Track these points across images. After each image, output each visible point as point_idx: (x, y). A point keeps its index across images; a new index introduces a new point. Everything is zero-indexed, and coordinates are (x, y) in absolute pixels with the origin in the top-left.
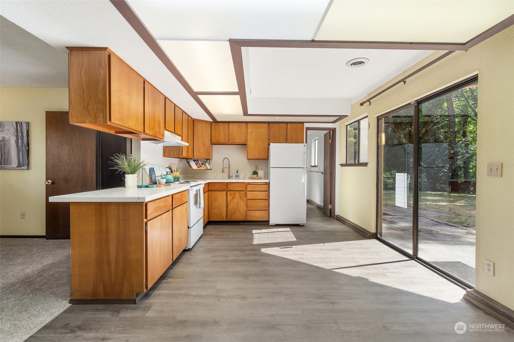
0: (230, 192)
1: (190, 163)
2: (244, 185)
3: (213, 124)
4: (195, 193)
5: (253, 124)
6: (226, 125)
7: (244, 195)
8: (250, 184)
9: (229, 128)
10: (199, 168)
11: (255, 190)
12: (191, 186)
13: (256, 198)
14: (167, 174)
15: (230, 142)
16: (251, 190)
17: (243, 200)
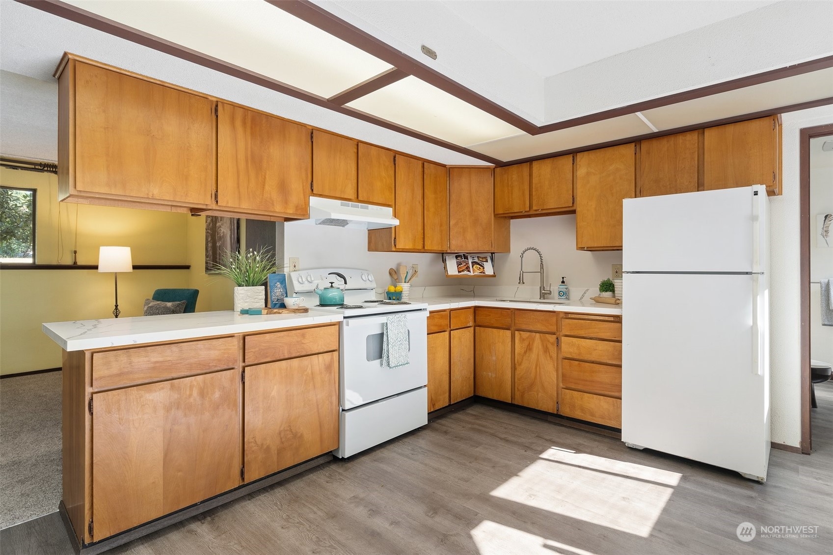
0: (520, 334)
1: (447, 262)
2: (554, 319)
3: (498, 170)
4: (380, 332)
5: (592, 155)
6: (525, 168)
7: (552, 344)
8: (570, 316)
9: (531, 175)
10: (462, 273)
11: (582, 333)
12: (346, 316)
13: (586, 358)
14: (332, 286)
15: (535, 208)
16: (572, 334)
17: (551, 357)
